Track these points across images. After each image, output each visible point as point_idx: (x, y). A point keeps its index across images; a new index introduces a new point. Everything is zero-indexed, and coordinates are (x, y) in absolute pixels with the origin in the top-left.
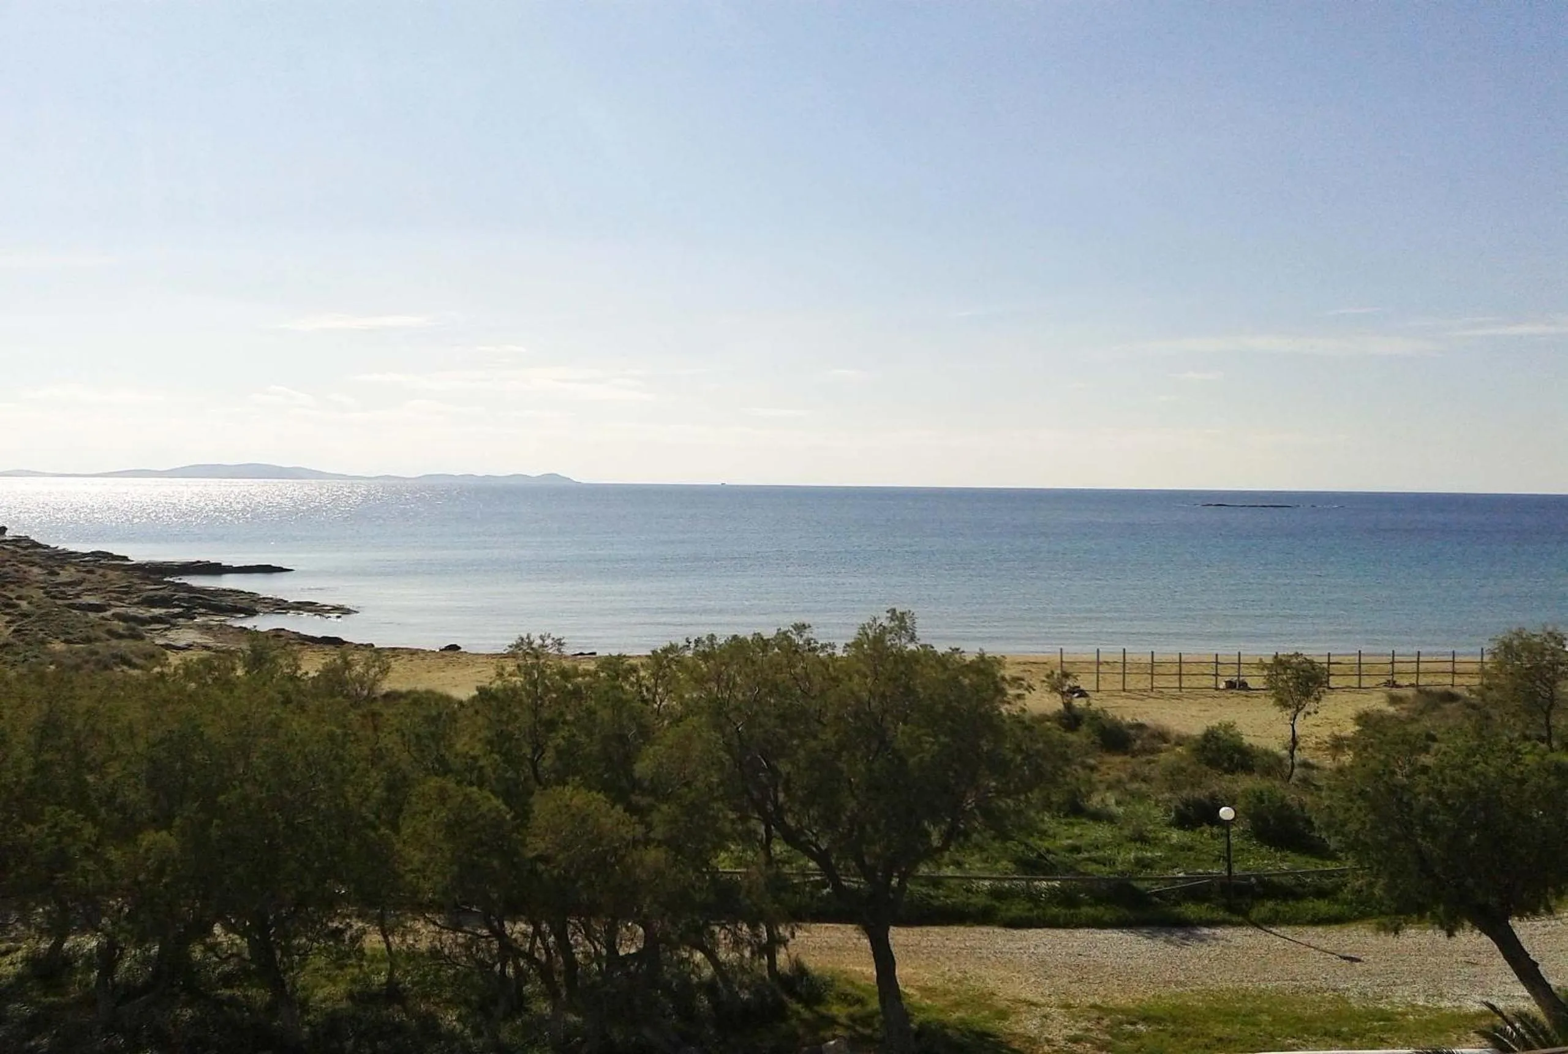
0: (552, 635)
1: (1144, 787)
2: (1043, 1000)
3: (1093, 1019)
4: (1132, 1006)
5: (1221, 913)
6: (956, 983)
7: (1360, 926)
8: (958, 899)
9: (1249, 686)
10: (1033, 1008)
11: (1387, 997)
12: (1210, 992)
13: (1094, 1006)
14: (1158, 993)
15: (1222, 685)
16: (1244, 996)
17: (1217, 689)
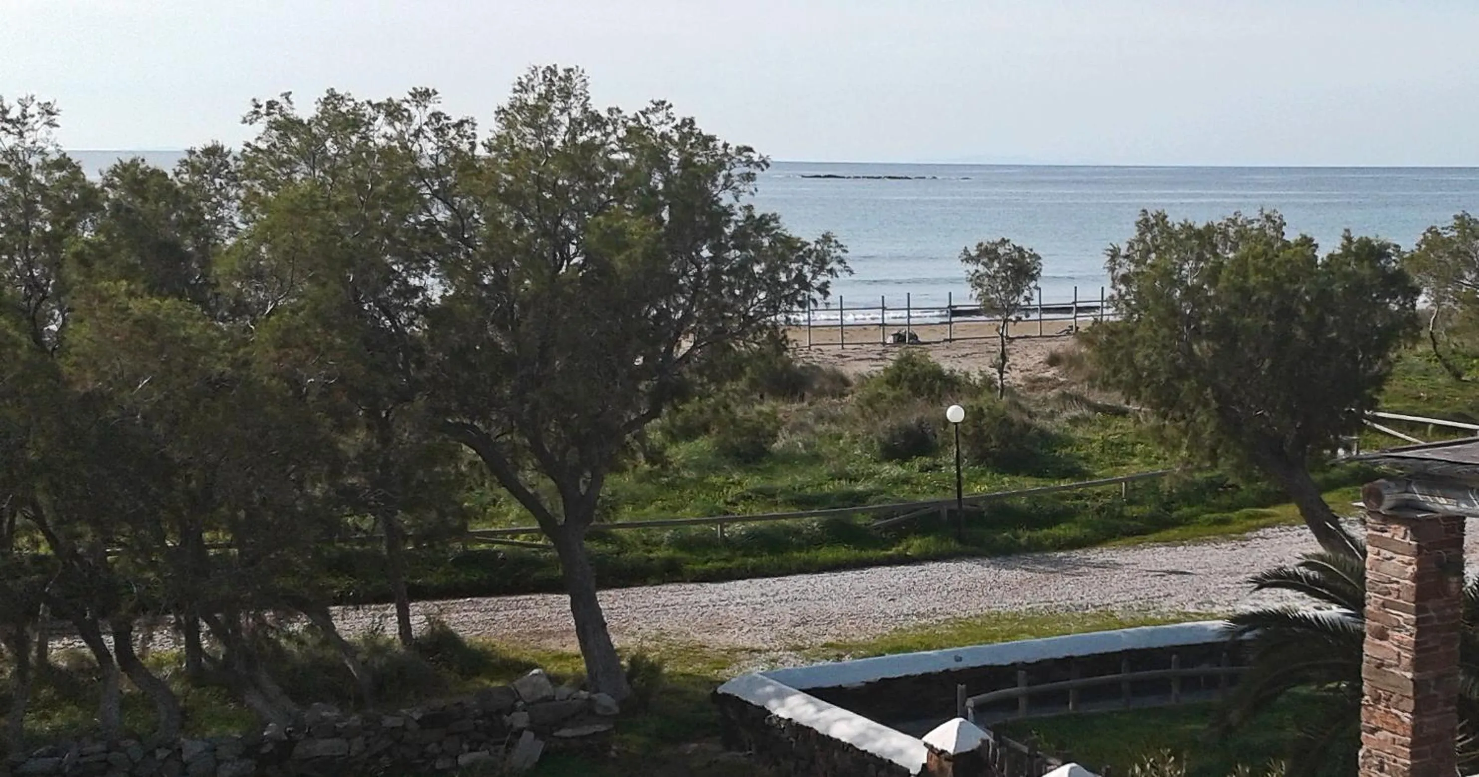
0: (37, 100)
1: (834, 428)
2: (765, 647)
3: (832, 657)
4: (873, 641)
5: (953, 543)
6: (653, 640)
7: (1104, 549)
8: (636, 554)
9: (920, 339)
10: (756, 654)
11: (1154, 608)
12: (958, 620)
13: (827, 645)
14: (899, 627)
15: (890, 340)
16: (997, 620)
17: (884, 344)
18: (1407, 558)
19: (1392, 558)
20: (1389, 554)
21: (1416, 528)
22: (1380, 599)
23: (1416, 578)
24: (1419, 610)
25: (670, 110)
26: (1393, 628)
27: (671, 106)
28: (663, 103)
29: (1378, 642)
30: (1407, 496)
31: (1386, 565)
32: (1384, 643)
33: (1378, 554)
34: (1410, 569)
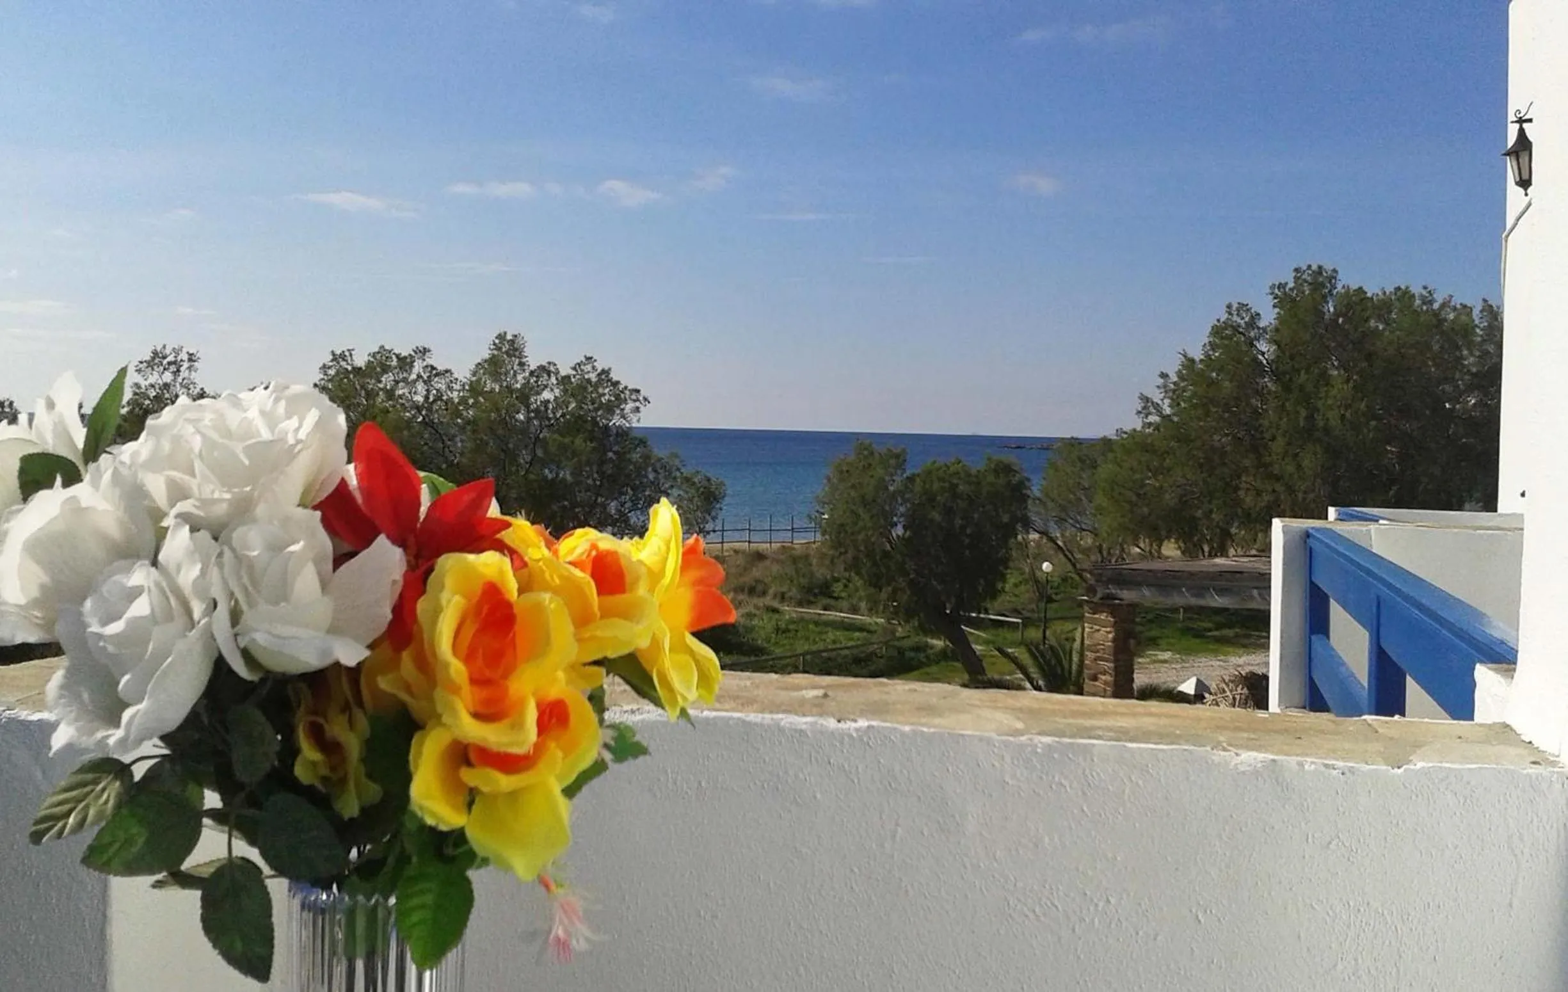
18: (1108, 629)
19: (1099, 630)
20: (1098, 628)
21: (1113, 611)
22: (1093, 655)
23: (1114, 640)
24: (1116, 661)
25: (595, 364)
26: (1101, 673)
27: (595, 361)
28: (591, 358)
29: (1092, 683)
30: (1108, 591)
31: (1097, 635)
32: (1097, 683)
33: (1092, 628)
34: (1111, 636)
